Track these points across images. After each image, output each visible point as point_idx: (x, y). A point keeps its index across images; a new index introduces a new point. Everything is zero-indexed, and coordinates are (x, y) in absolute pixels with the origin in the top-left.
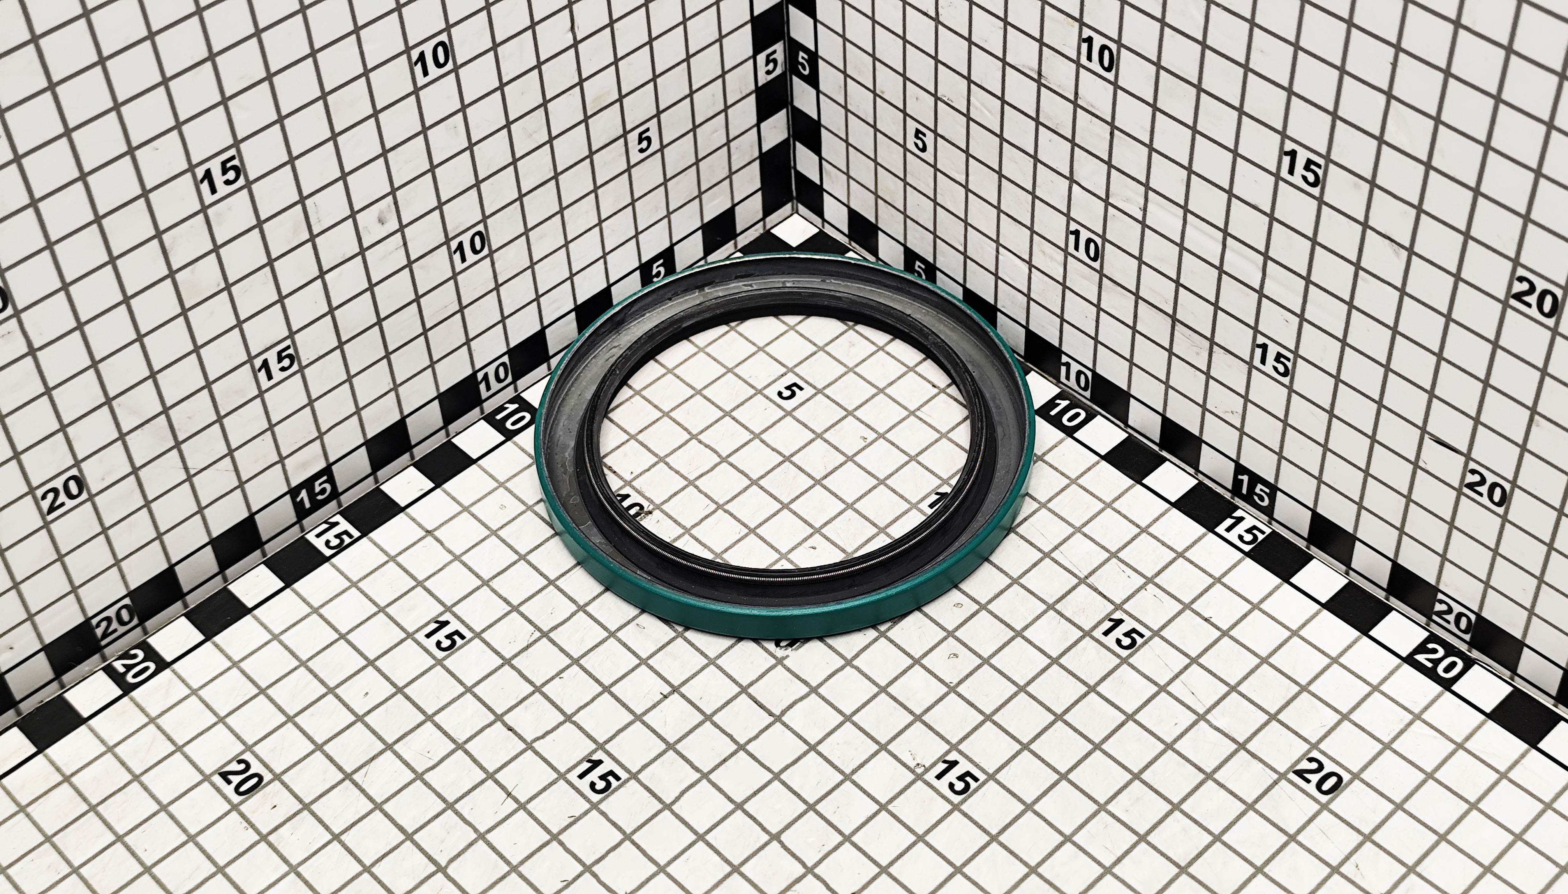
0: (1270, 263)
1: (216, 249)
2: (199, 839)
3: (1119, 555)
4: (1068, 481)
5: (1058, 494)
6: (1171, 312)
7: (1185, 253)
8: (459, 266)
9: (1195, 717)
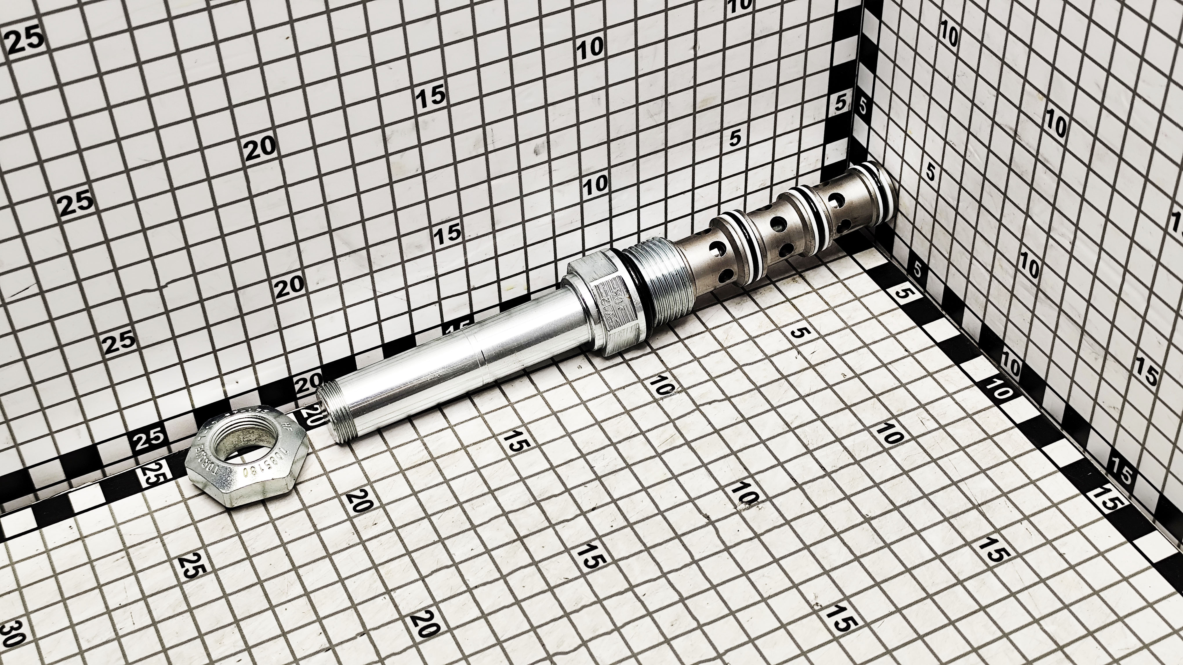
0: (1153, 296)
1: (420, 145)
2: (321, 533)
3: (1008, 495)
4: (986, 436)
5: (975, 443)
6: (1081, 325)
7: (1096, 280)
8: (586, 197)
9: (1031, 620)
